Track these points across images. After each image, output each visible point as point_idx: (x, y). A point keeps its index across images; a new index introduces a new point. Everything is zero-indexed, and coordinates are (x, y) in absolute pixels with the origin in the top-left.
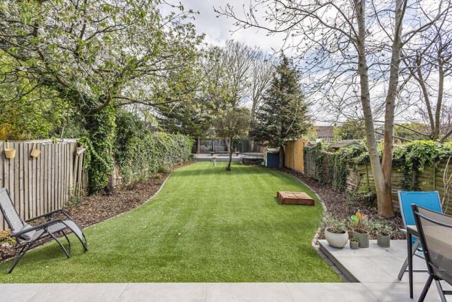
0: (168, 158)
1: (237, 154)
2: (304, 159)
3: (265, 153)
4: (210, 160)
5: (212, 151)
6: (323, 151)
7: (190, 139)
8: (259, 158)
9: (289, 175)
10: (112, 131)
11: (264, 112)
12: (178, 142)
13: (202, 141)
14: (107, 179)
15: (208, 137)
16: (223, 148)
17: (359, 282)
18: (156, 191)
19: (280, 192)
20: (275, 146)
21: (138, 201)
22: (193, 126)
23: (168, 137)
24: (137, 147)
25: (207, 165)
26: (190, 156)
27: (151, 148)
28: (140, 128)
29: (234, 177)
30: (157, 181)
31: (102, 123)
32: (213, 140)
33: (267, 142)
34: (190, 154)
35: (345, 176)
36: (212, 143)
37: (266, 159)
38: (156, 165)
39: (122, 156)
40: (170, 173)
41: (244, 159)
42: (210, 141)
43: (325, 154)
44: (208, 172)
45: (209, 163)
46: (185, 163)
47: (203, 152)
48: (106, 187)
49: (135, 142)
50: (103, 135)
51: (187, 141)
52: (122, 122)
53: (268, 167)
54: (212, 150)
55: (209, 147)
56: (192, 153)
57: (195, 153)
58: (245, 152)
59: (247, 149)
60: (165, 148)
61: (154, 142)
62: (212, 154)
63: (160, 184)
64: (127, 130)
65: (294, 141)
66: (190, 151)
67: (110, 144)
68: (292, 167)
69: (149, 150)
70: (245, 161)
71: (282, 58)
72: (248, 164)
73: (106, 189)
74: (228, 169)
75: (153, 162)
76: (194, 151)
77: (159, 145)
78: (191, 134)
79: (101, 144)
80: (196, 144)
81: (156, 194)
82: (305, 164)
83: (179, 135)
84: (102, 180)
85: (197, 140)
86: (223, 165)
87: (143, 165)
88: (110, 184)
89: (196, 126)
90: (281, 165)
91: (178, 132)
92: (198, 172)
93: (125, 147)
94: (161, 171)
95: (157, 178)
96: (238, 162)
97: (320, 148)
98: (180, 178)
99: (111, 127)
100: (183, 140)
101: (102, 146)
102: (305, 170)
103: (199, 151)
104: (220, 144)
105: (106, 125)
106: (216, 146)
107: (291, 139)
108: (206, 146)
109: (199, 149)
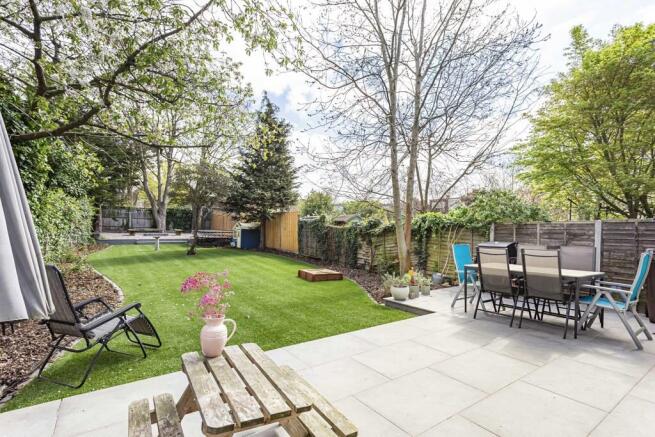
1: (180, 233)
2: (299, 234)
3: (238, 230)
6: (327, 225)
11: (241, 172)
13: (107, 211)
16: (147, 223)
33: (243, 214)
35: (356, 250)
36: (127, 215)
37: (238, 238)
42: (124, 211)
43: (331, 229)
47: (108, 230)
53: (242, 248)
54: (126, 226)
55: (120, 222)
62: (131, 233)
65: (280, 214)
68: (278, 247)
71: (266, 103)
74: (192, 253)
82: (300, 241)
86: (170, 248)
90: (261, 245)
97: (324, 222)
102: (300, 249)
103: (101, 228)
104: (142, 216)
105: (33, 168)
106: (135, 221)
107: (278, 210)
108: (114, 219)
109: (101, 224)
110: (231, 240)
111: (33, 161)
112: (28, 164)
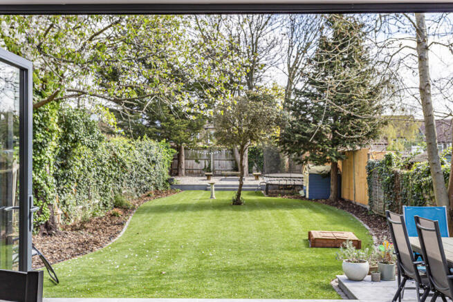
0: (129, 183)
1: (257, 177)
2: (369, 182)
3: (306, 175)
4: (205, 188)
5: (208, 172)
6: (394, 168)
7: (167, 147)
8: (297, 183)
9: (344, 212)
10: (54, 139)
12: (146, 154)
13: (190, 152)
14: (47, 211)
15: (200, 145)
17: (356, 299)
18: (119, 232)
19: (312, 232)
20: (322, 161)
21: (96, 243)
22: (172, 124)
23: (130, 146)
24: (83, 162)
25: (199, 197)
26: (167, 181)
27: (103, 165)
28: (91, 132)
29: (246, 214)
30: (116, 220)
31: (40, 125)
32: (211, 150)
33: (307, 154)
34: (167, 177)
36: (209, 156)
37: (306, 184)
38: (110, 195)
39: (63, 176)
40: (133, 209)
41: (268, 185)
42: (205, 152)
43: (396, 174)
44: (201, 207)
45: (204, 192)
46: (158, 193)
47: (190, 173)
48: (47, 223)
49: (80, 155)
50: (41, 144)
51: (161, 152)
52: (67, 124)
53: (309, 199)
54: (208, 169)
55: (203, 164)
56: (170, 174)
57: (177, 174)
58: (271, 172)
59: (277, 167)
60: (124, 165)
61: (108, 155)
62: (209, 177)
63: (121, 224)
64: (72, 136)
65: (354, 152)
66: (166, 171)
67: (51, 157)
68: (352, 199)
69: (100, 168)
70: (269, 190)
72: (275, 195)
73: (47, 226)
74: (237, 203)
75: (106, 189)
76: (175, 170)
77: (115, 160)
78: (169, 139)
79: (39, 159)
80: (178, 158)
81: (119, 236)
82: (370, 191)
83: (147, 142)
84: (41, 212)
85: (179, 149)
86: (229, 196)
87: (92, 193)
88: (52, 218)
89: (178, 123)
91: (145, 136)
92: (183, 208)
93: (67, 163)
94: (118, 205)
95: (114, 215)
96: (256, 191)
97: (390, 164)
98: (152, 215)
99: (52, 131)
100: (154, 151)
101: (41, 160)
102: (371, 201)
103: (183, 171)
104: (224, 157)
105: (46, 129)
106: (217, 162)
107: (349, 148)
108: (197, 161)
109: (183, 167)
110: (302, 186)
111: (45, 123)
112: (42, 126)
